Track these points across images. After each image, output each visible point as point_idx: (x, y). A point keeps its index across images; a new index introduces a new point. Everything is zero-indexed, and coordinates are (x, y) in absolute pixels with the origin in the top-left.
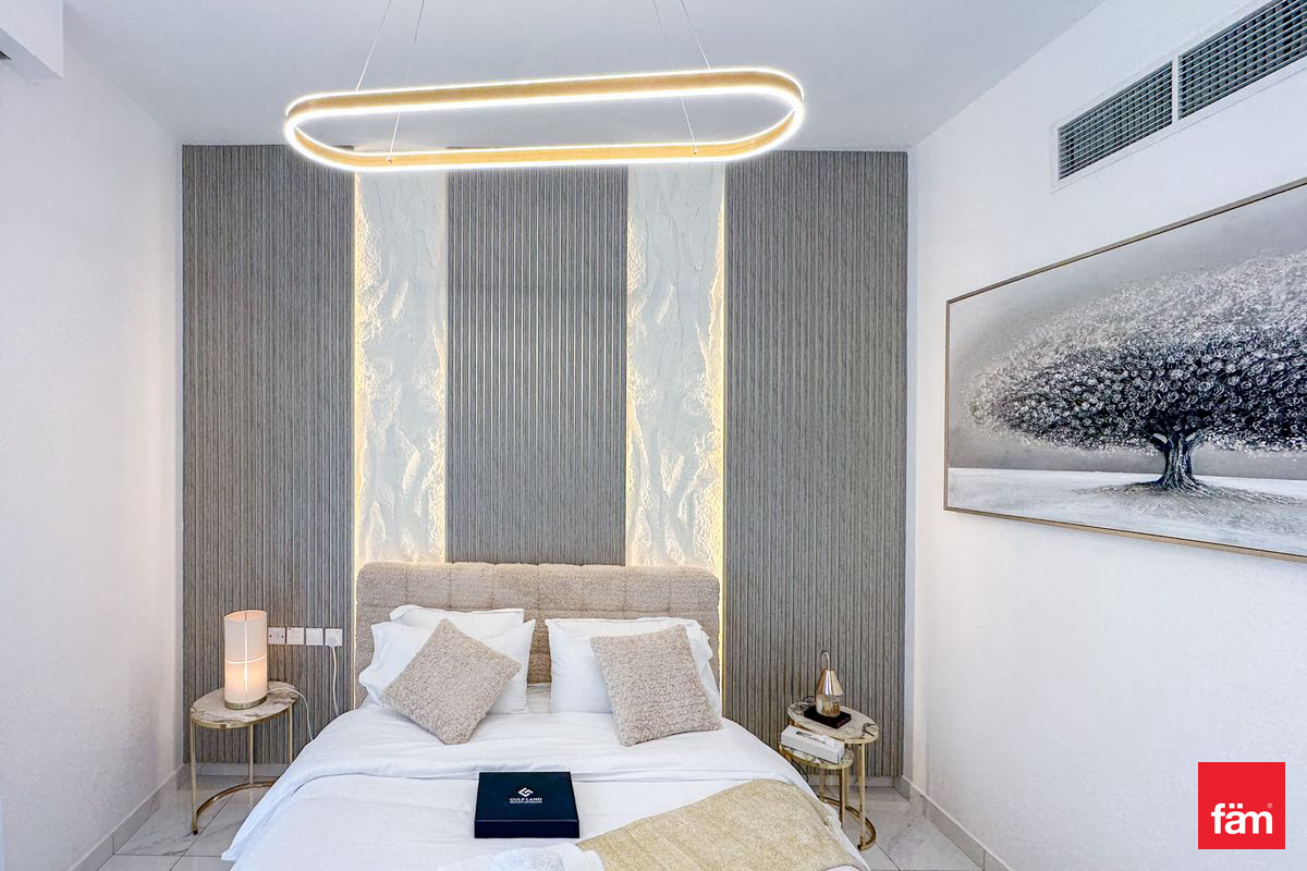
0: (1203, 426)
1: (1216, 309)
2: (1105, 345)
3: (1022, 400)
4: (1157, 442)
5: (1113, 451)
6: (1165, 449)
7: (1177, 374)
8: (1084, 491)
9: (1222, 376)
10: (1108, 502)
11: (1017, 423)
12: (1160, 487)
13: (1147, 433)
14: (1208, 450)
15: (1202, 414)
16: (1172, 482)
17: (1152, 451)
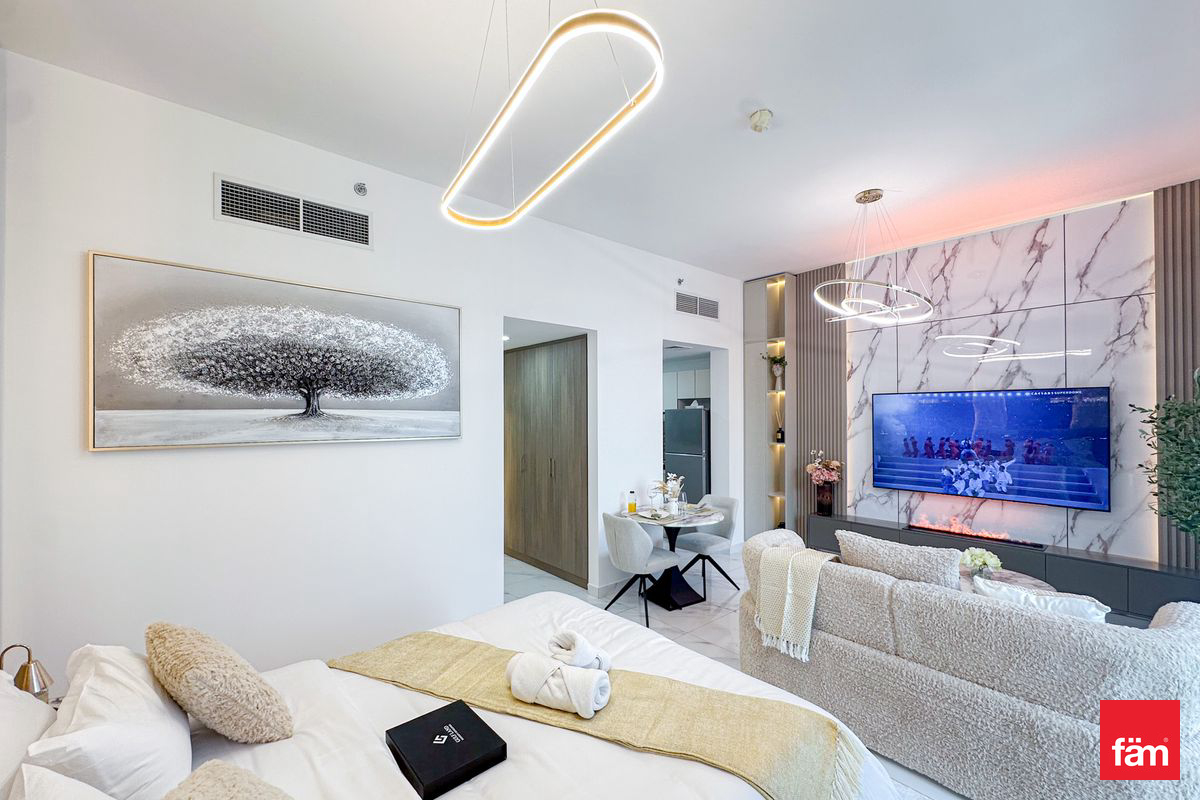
1: (329, 333)
2: (270, 335)
3: (200, 359)
4: (301, 392)
10: (273, 426)
11: (194, 376)
12: (305, 415)
13: (300, 385)
14: (327, 397)
15: (325, 380)
16: (311, 411)
17: (300, 397)
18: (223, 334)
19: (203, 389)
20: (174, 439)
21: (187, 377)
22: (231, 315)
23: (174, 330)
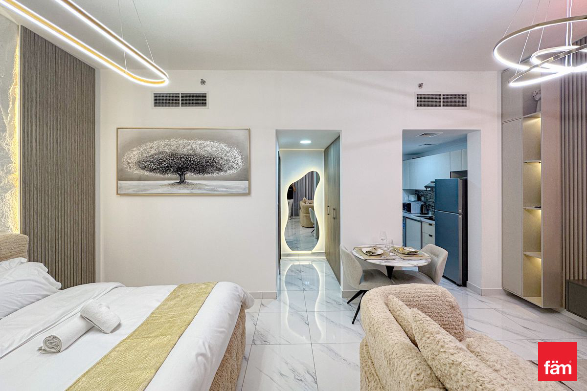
0: (187, 170)
1: (189, 148)
2: (167, 151)
3: (145, 162)
4: (178, 173)
5: (169, 175)
6: (180, 175)
7: (183, 159)
8: (163, 185)
9: (190, 161)
10: (169, 187)
11: (144, 168)
12: (180, 183)
13: (177, 171)
14: (188, 175)
15: (187, 168)
16: (182, 182)
17: (178, 175)
18: (152, 152)
19: (147, 173)
20: (138, 191)
21: (142, 169)
22: (155, 144)
23: (138, 152)
